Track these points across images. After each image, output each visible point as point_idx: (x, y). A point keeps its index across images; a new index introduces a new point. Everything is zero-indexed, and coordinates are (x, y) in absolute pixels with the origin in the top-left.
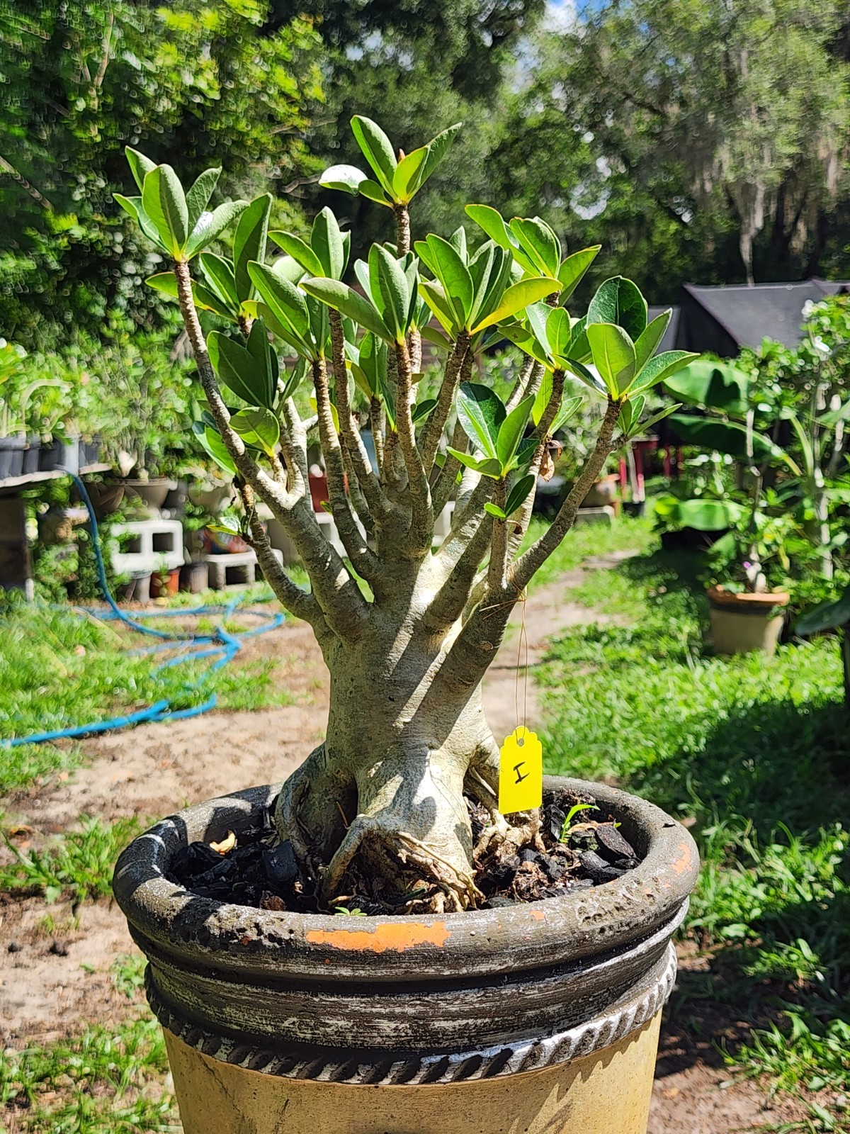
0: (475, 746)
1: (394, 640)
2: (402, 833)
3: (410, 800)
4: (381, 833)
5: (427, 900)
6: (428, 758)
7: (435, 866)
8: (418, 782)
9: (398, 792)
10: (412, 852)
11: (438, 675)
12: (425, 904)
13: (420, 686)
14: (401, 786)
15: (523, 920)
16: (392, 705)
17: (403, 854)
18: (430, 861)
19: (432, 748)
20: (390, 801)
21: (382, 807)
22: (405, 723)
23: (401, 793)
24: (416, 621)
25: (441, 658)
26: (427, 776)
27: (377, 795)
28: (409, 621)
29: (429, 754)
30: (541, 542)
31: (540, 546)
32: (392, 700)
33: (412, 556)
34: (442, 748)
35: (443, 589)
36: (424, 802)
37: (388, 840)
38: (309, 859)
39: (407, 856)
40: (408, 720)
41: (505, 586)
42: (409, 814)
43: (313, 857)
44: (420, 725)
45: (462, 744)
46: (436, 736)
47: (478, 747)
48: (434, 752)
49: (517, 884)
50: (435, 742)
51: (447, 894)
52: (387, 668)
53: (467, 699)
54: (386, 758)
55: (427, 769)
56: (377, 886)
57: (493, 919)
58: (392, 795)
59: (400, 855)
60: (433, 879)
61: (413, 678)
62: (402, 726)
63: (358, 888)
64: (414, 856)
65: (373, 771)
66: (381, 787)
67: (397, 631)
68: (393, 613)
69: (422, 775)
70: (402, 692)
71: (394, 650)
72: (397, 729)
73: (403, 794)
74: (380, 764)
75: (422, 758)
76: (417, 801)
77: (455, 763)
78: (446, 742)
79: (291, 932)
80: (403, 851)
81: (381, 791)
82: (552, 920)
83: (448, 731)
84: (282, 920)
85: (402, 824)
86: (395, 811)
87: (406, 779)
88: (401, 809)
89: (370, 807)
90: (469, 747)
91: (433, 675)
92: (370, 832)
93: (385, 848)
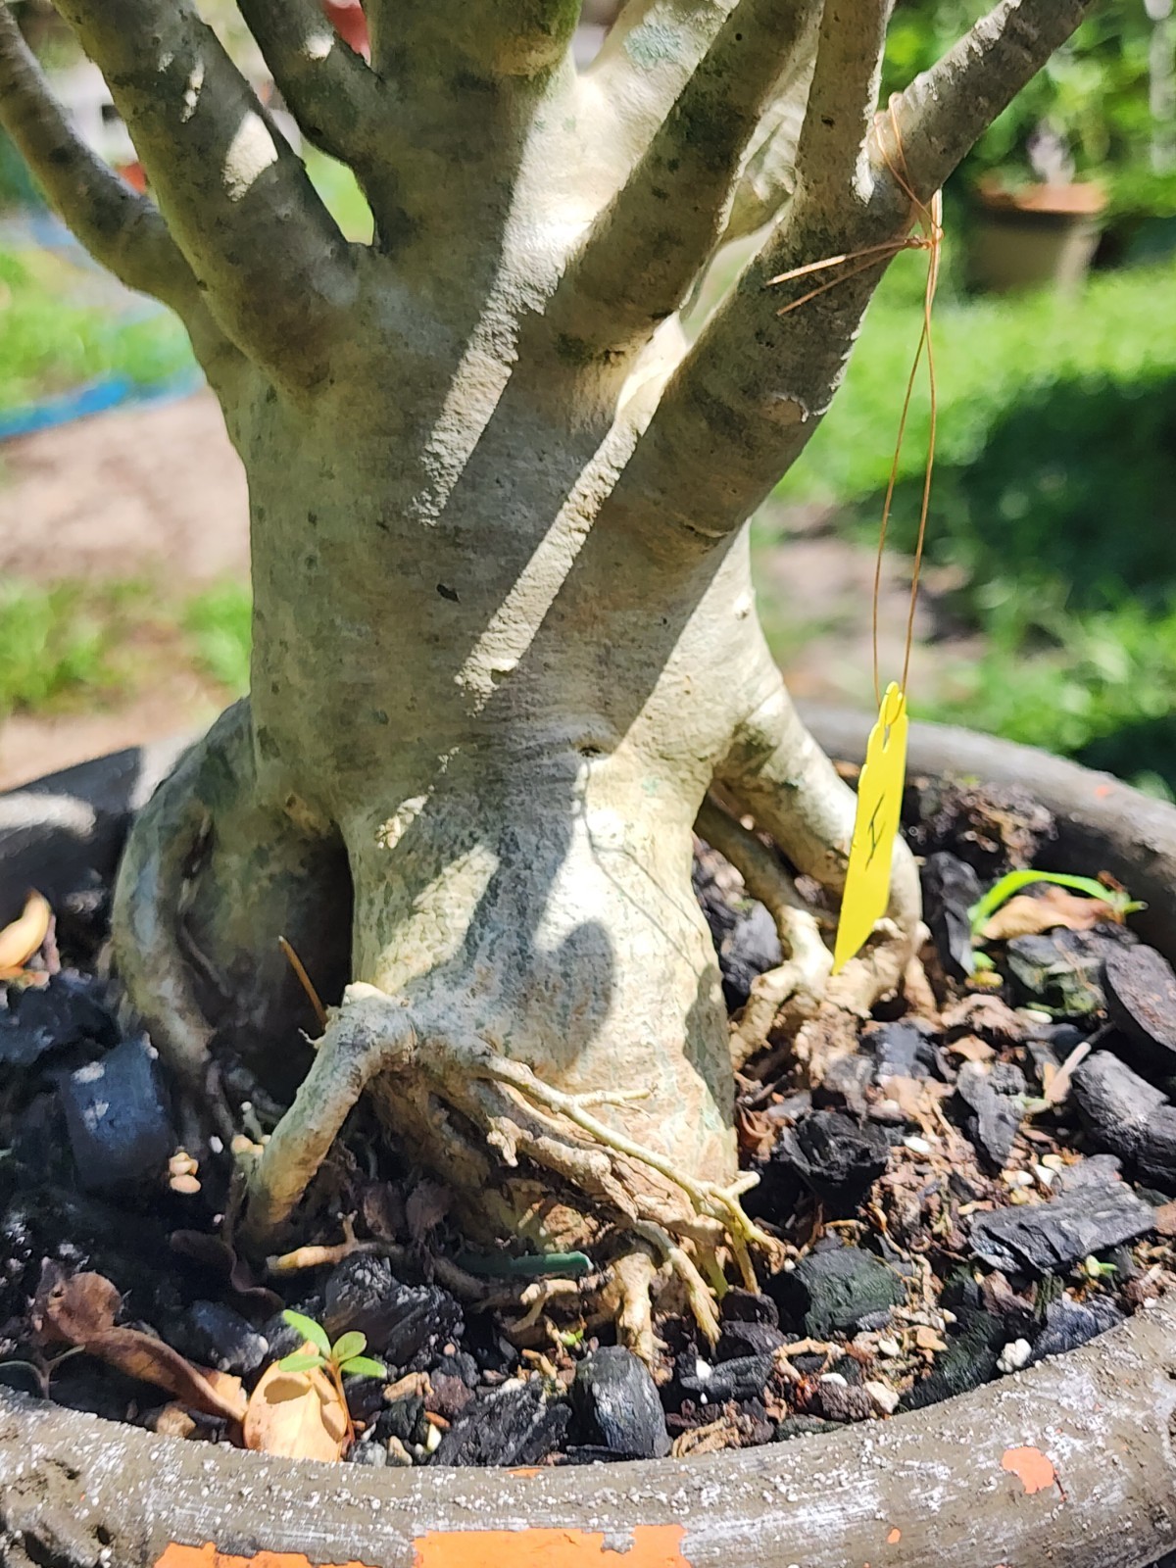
0: (729, 729)
1: (448, 385)
2: (501, 1065)
3: (524, 936)
4: (428, 1057)
5: (592, 1282)
6: (579, 785)
7: (618, 1175)
8: (551, 871)
9: (481, 910)
10: (536, 1128)
11: (609, 512)
12: (586, 1293)
13: (544, 548)
14: (493, 887)
15: (979, 1500)
16: (448, 611)
17: (505, 1137)
18: (598, 1162)
19: (590, 750)
20: (455, 941)
21: (428, 960)
22: (497, 675)
23: (493, 913)
24: (525, 317)
25: (616, 448)
26: (579, 849)
27: (412, 911)
28: (499, 316)
29: (583, 771)
30: (1013, 13)
31: (1009, 31)
32: (449, 594)
33: (505, 68)
34: (625, 746)
35: (626, 199)
36: (570, 941)
37: (453, 1083)
38: (213, 1076)
39: (522, 1142)
40: (507, 663)
41: (865, 185)
42: (519, 984)
43: (225, 1069)
44: (547, 680)
45: (690, 728)
46: (605, 706)
47: (739, 729)
48: (598, 765)
49: (889, 1201)
50: (600, 730)
51: (658, 1258)
52: (426, 482)
53: (706, 581)
54: (438, 788)
55: (579, 826)
56: (425, 1214)
57: (869, 1503)
58: (461, 919)
59: (494, 1138)
60: (608, 1211)
61: (521, 517)
62: (486, 684)
63: (360, 1217)
64: (546, 1142)
65: (396, 828)
66: (422, 884)
67: (459, 349)
68: (440, 285)
69: (562, 845)
70: (483, 569)
71: (448, 420)
72: (473, 693)
73: (500, 914)
74: (417, 803)
75: (560, 788)
76: (549, 936)
77: (667, 789)
78: (638, 726)
79: (103, 1535)
80: (507, 1123)
81: (426, 898)
82: (1085, 1482)
83: (642, 690)
84: (72, 1475)
85: (499, 1024)
86: (473, 979)
87: (506, 862)
88: (490, 968)
89: (390, 952)
90: (711, 731)
91: (592, 507)
92: (390, 1059)
93: (444, 1104)
